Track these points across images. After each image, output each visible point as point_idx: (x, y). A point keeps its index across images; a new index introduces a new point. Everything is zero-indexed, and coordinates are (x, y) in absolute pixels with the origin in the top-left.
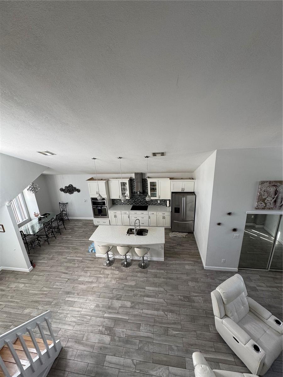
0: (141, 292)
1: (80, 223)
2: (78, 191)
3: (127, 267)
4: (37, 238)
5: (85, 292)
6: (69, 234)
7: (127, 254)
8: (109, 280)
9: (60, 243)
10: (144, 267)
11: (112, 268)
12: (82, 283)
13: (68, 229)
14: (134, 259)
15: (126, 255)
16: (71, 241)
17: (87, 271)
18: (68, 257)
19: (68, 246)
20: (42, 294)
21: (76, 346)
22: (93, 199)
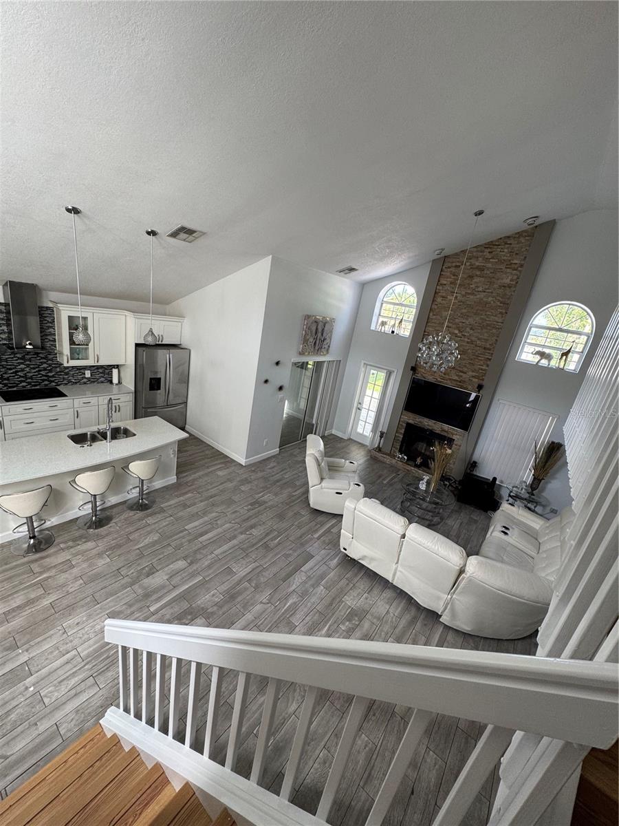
0: (183, 537)
8: (85, 565)
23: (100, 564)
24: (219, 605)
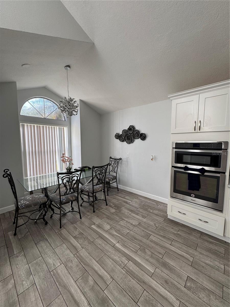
2: (143, 137)
6: (108, 218)
13: (111, 206)
22: (178, 146)
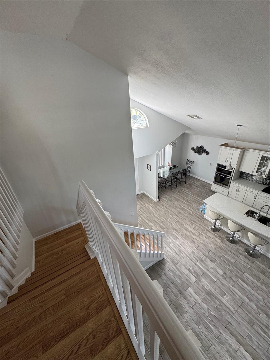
0: (237, 272)
1: (198, 182)
2: (207, 153)
3: (231, 243)
4: (165, 182)
5: (186, 237)
6: (187, 188)
7: (236, 232)
8: (210, 242)
9: (179, 192)
10: (251, 255)
11: (216, 234)
12: (187, 230)
13: (187, 184)
14: (243, 241)
15: (234, 233)
16: (187, 194)
17: (193, 223)
18: (182, 205)
19: (183, 197)
20: (160, 220)
21: (172, 265)
22: (219, 165)
23: (211, 245)
24: (203, 287)
